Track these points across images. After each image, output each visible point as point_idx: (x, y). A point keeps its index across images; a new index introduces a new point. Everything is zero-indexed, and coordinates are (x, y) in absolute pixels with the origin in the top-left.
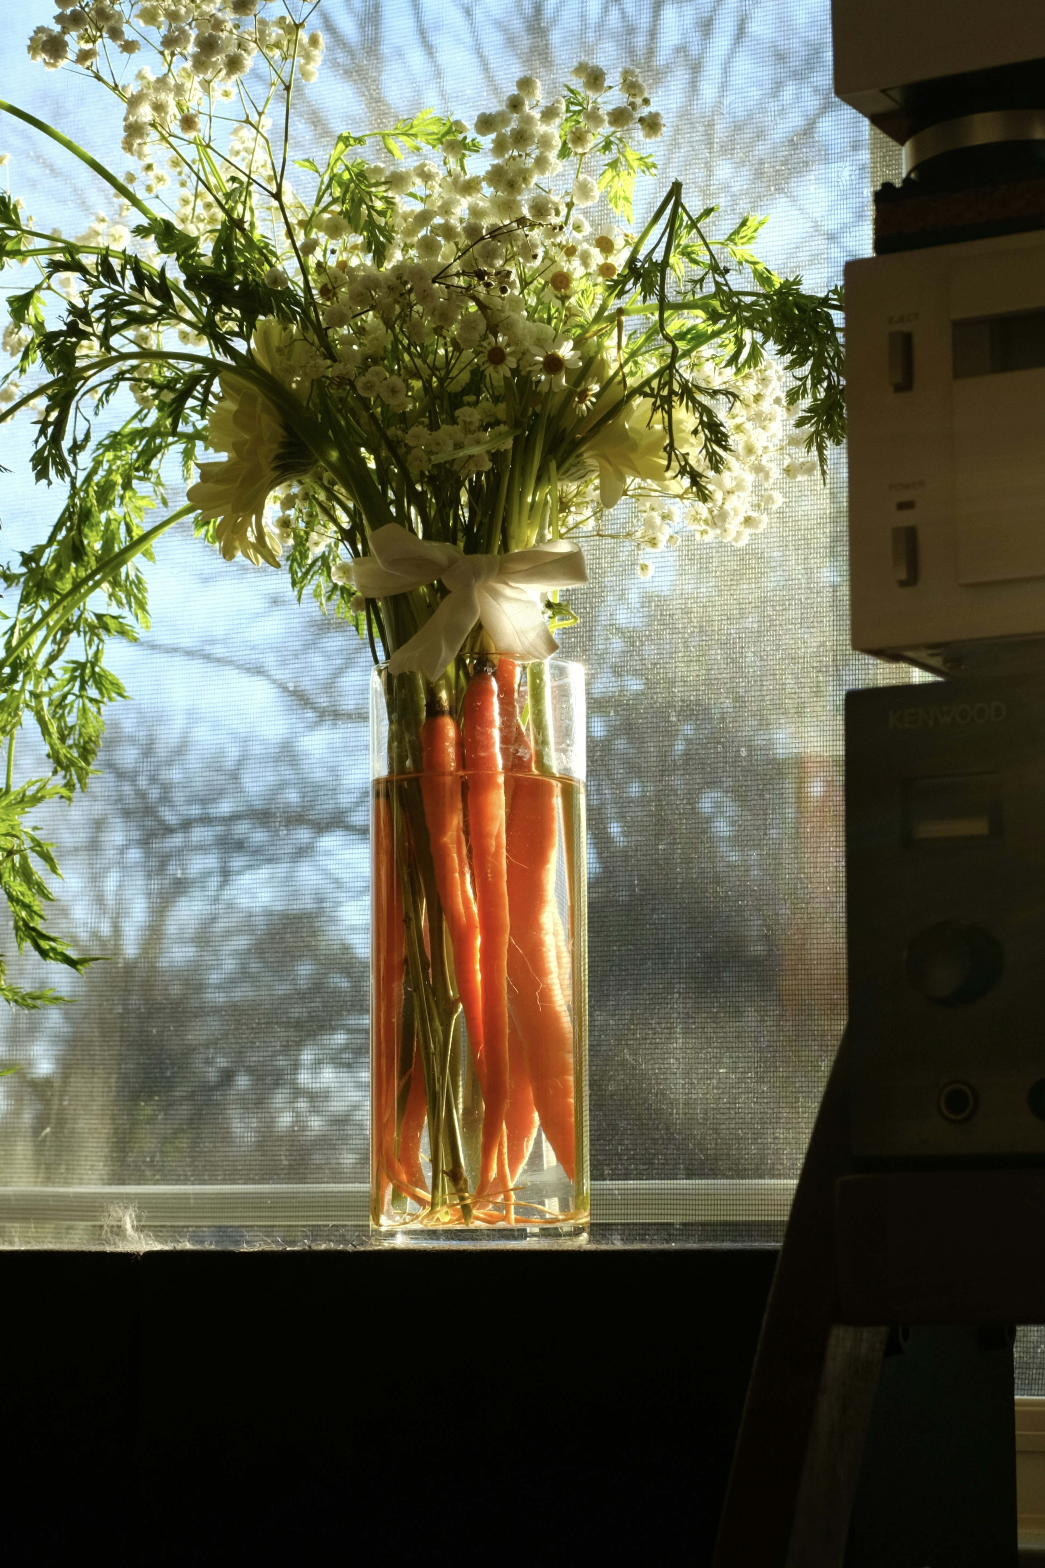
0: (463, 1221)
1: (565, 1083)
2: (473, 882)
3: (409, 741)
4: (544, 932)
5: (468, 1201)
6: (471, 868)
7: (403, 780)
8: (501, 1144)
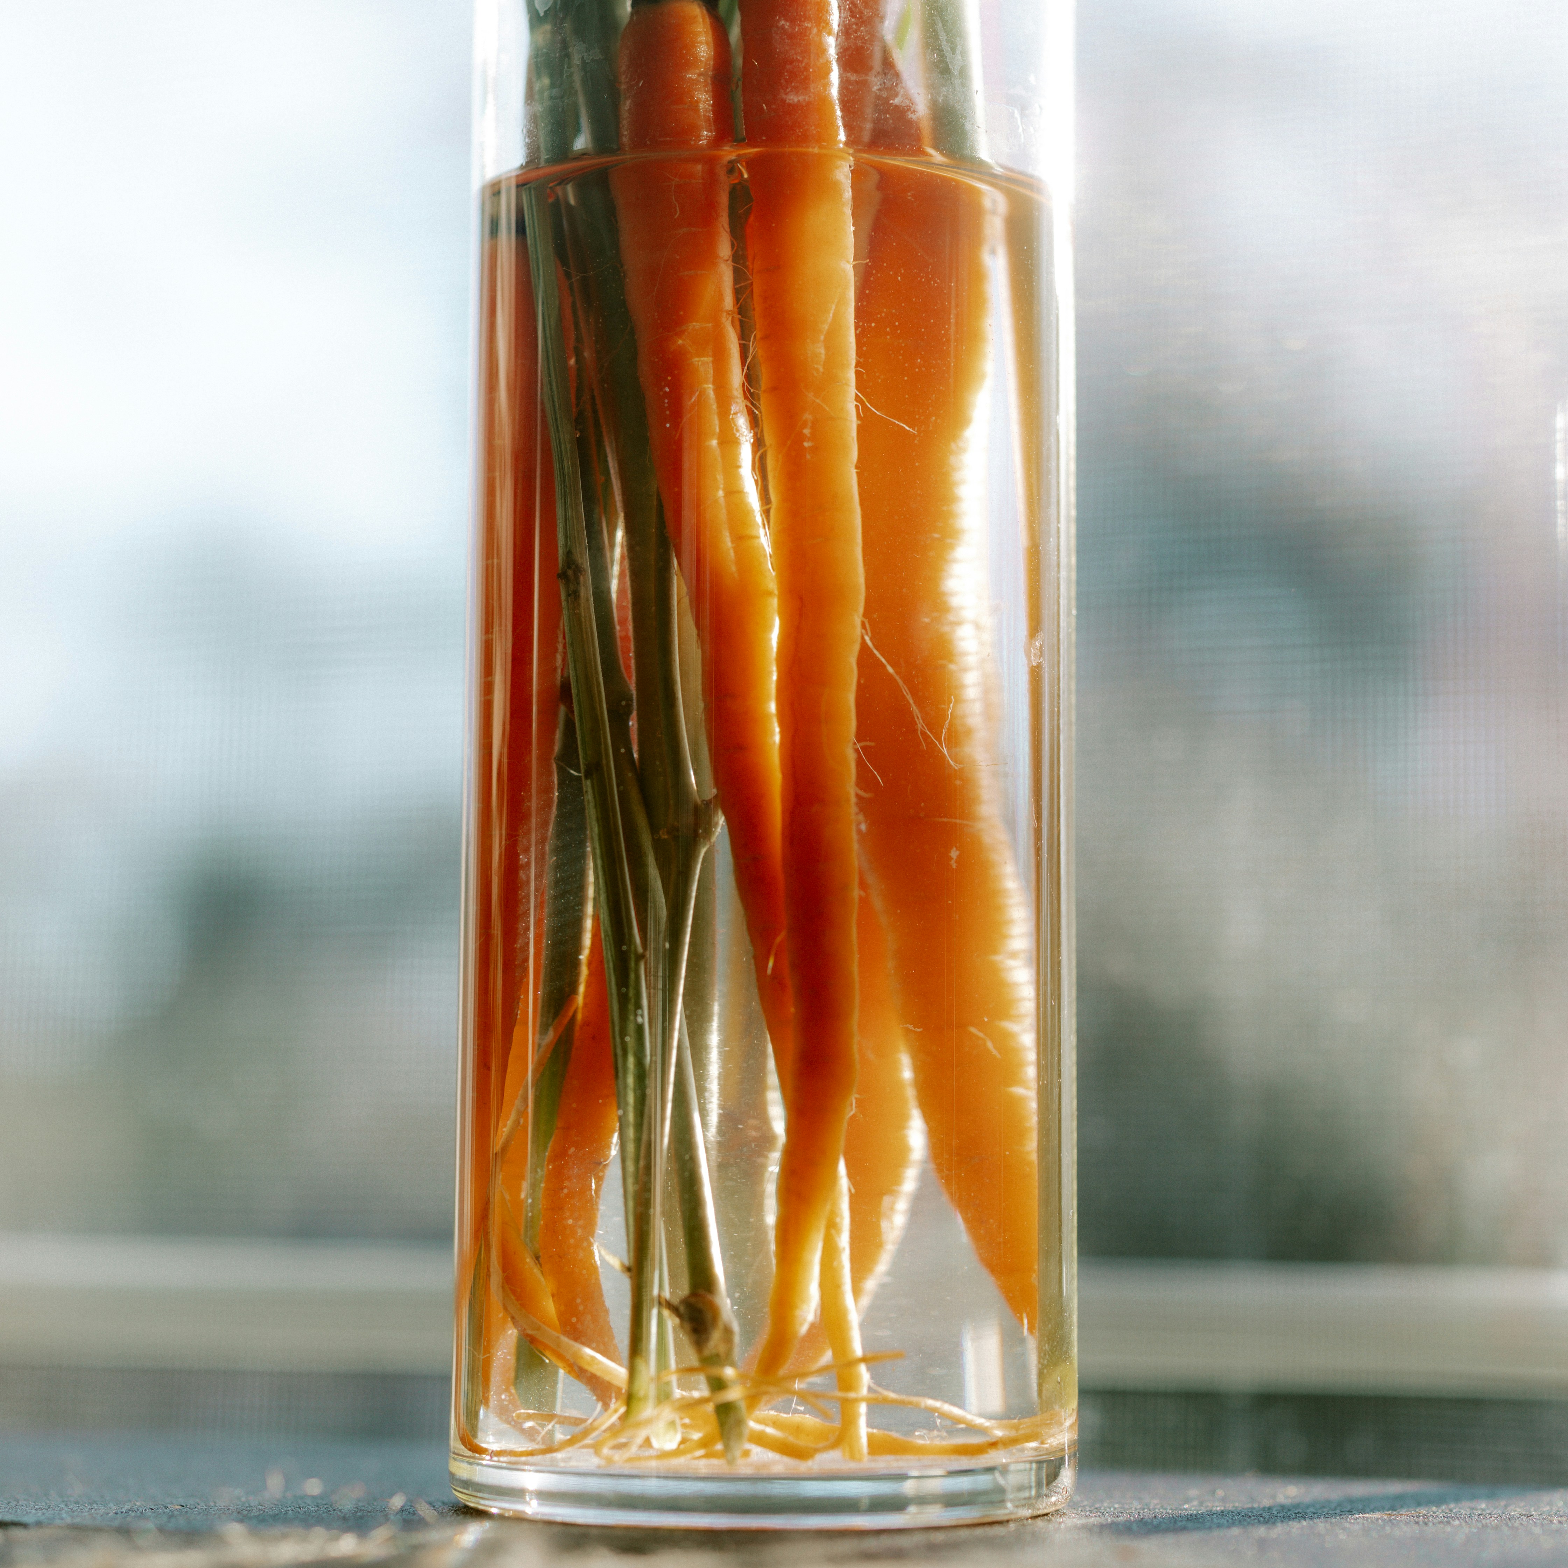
0: (719, 1447)
1: (1005, 1041)
2: (760, 467)
3: (584, 63)
4: (951, 617)
5: (734, 1394)
6: (754, 422)
7: (563, 180)
8: (832, 1226)
